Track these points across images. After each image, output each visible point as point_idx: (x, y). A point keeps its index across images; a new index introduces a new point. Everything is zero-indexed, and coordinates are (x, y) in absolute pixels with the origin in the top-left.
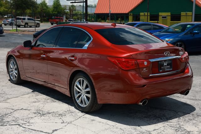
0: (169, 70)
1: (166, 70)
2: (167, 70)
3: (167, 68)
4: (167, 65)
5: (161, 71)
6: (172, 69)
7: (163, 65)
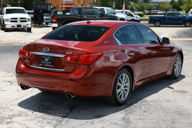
0: (49, 66)
1: (46, 65)
2: (48, 65)
3: (48, 64)
4: (48, 61)
5: (40, 65)
6: (52, 66)
7: (44, 60)
